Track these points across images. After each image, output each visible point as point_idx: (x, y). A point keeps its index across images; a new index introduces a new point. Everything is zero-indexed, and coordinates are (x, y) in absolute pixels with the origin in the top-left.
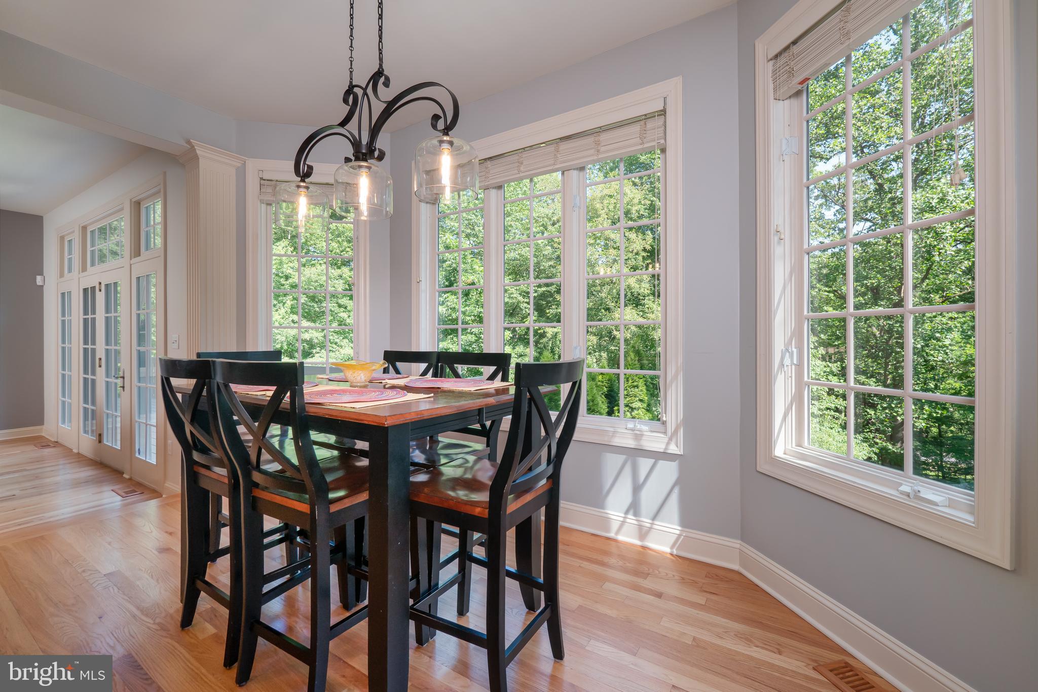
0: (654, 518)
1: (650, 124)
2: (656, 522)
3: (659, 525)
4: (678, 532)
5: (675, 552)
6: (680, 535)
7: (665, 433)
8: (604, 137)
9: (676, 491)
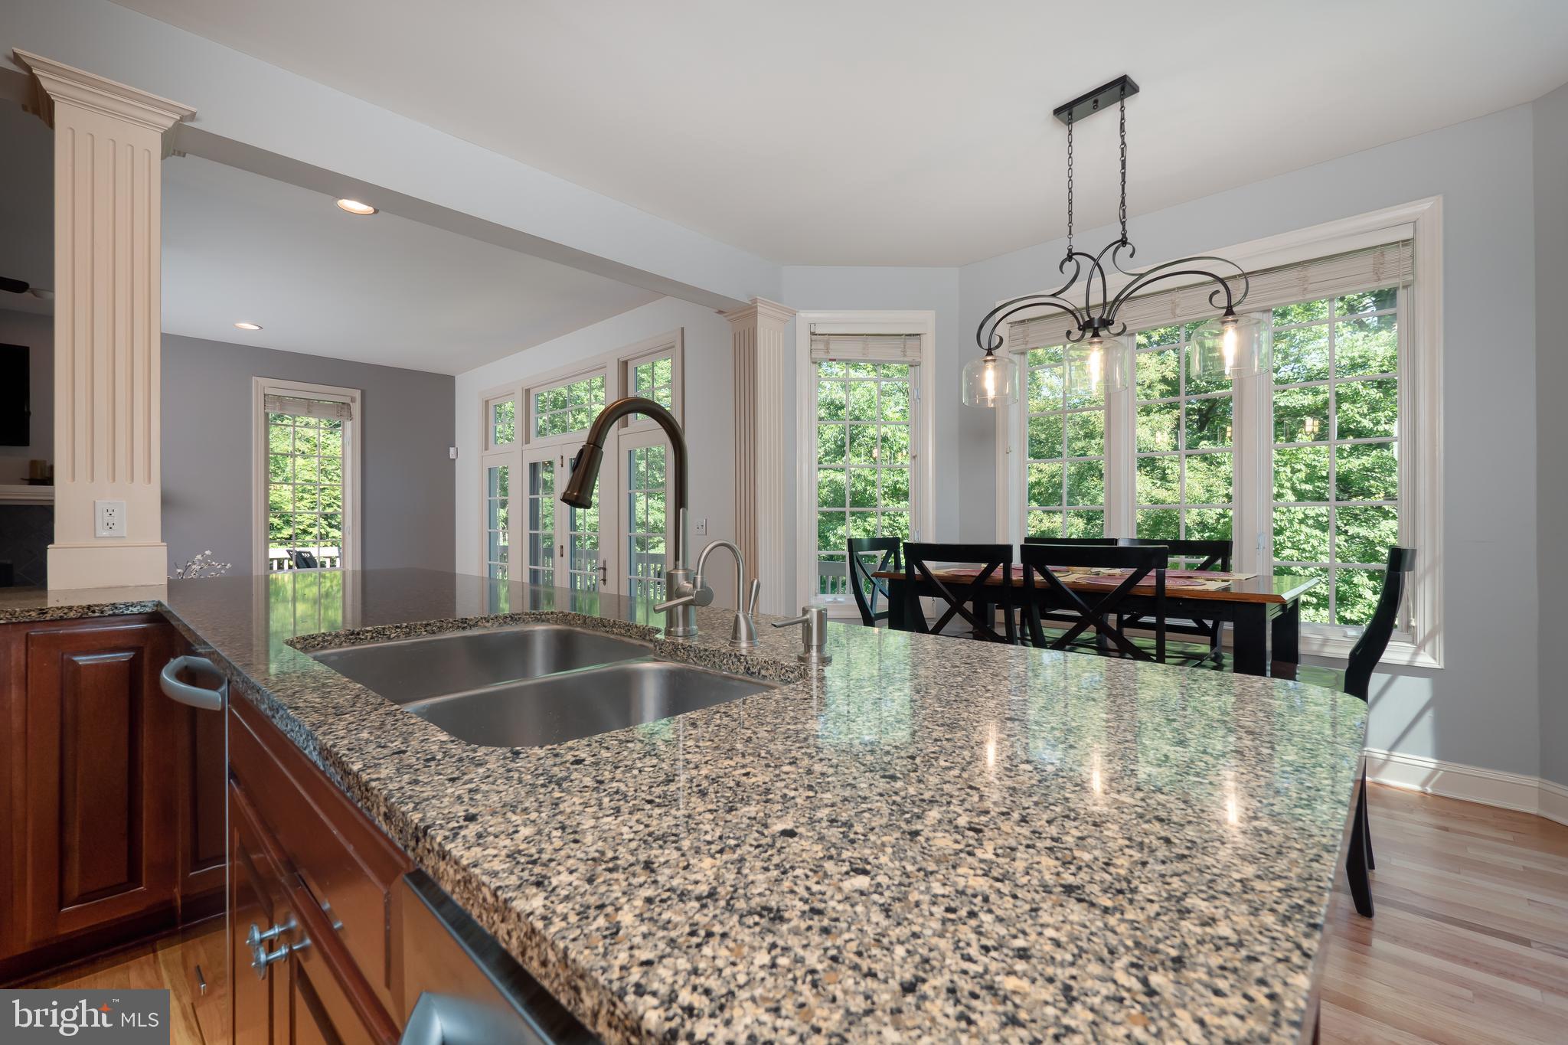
0: (1393, 748)
1: (1391, 255)
2: (1394, 753)
3: (1399, 756)
4: (1433, 766)
5: (1429, 790)
6: (1435, 771)
7: (1413, 642)
8: (1313, 272)
9: (1429, 716)
